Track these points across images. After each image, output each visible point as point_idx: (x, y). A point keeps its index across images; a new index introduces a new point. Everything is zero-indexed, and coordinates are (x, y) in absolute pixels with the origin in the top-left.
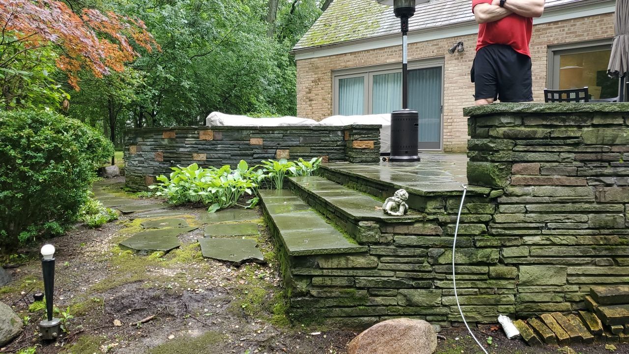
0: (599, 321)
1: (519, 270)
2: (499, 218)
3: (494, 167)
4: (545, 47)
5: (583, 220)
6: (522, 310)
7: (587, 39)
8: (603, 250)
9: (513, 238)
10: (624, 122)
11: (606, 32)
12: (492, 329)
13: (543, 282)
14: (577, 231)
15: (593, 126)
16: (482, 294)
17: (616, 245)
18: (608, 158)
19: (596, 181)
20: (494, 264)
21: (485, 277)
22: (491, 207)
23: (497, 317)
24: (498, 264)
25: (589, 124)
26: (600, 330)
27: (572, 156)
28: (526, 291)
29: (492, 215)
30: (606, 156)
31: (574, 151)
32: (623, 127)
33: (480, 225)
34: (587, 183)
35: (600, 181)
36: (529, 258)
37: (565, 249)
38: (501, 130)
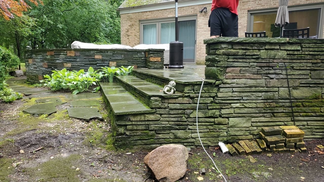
0: (265, 143)
1: (229, 120)
2: (219, 95)
3: (218, 69)
4: (246, 11)
5: (259, 96)
6: (230, 139)
7: (267, 7)
8: (268, 110)
9: (226, 104)
10: (280, 48)
11: (276, 4)
12: (216, 149)
13: (240, 126)
14: (257, 101)
15: (266, 49)
16: (211, 132)
17: (274, 107)
18: (272, 65)
19: (266, 76)
20: (217, 117)
21: (213, 124)
22: (216, 90)
23: (218, 143)
24: (219, 117)
25: (264, 48)
26: (265, 148)
27: (255, 64)
28: (232, 130)
29: (216, 93)
30: (271, 65)
31: (256, 61)
32: (279, 50)
33: (210, 98)
34: (262, 77)
35: (268, 77)
36: (234, 114)
37: (251, 109)
38: (222, 51)
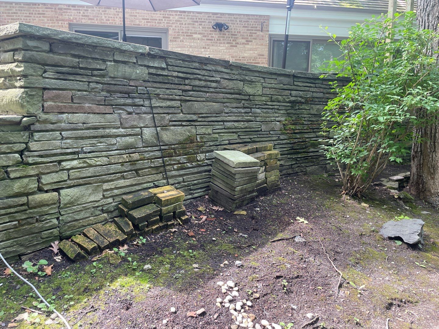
1: (59, 194)
2: (33, 146)
5: (112, 143)
6: (65, 231)
8: (128, 166)
9: (51, 164)
10: (137, 61)
14: (109, 152)
15: (115, 61)
16: (23, 225)
17: (138, 161)
18: (128, 90)
19: (120, 109)
20: (34, 193)
21: (25, 207)
22: (25, 136)
24: (38, 192)
25: (111, 59)
27: (100, 86)
29: (26, 143)
30: (125, 89)
31: (100, 82)
32: (136, 65)
33: (13, 155)
34: (113, 111)
35: (123, 110)
36: (69, 182)
37: (100, 169)
